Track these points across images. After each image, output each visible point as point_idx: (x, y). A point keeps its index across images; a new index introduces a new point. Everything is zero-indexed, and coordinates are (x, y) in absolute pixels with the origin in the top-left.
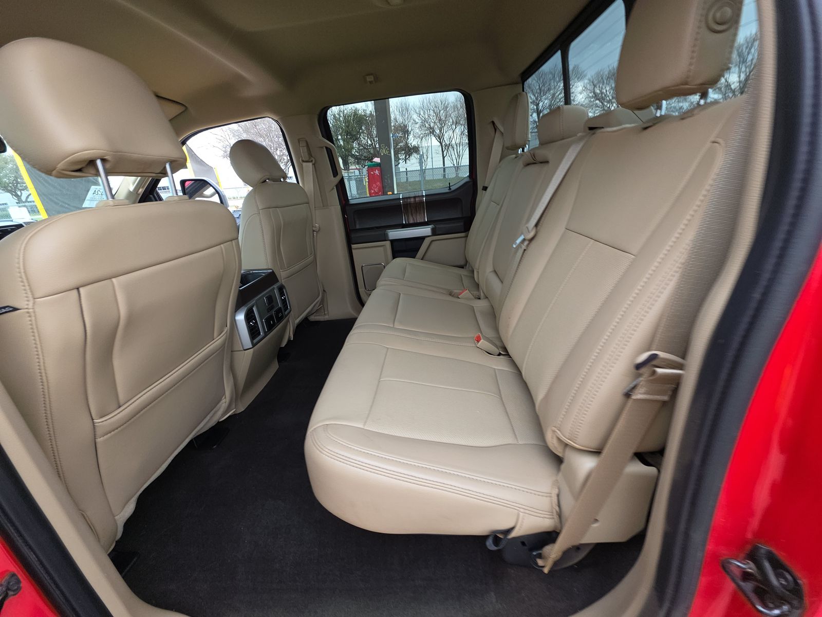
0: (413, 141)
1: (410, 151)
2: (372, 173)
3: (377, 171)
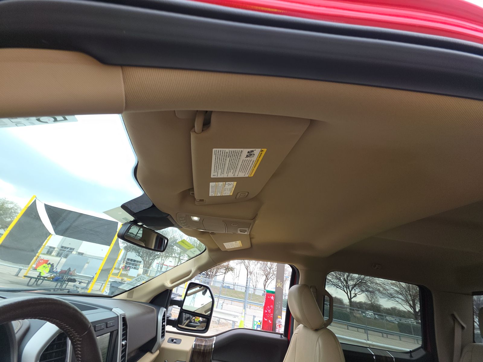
1: (228, 269)
2: (269, 297)
3: (272, 296)
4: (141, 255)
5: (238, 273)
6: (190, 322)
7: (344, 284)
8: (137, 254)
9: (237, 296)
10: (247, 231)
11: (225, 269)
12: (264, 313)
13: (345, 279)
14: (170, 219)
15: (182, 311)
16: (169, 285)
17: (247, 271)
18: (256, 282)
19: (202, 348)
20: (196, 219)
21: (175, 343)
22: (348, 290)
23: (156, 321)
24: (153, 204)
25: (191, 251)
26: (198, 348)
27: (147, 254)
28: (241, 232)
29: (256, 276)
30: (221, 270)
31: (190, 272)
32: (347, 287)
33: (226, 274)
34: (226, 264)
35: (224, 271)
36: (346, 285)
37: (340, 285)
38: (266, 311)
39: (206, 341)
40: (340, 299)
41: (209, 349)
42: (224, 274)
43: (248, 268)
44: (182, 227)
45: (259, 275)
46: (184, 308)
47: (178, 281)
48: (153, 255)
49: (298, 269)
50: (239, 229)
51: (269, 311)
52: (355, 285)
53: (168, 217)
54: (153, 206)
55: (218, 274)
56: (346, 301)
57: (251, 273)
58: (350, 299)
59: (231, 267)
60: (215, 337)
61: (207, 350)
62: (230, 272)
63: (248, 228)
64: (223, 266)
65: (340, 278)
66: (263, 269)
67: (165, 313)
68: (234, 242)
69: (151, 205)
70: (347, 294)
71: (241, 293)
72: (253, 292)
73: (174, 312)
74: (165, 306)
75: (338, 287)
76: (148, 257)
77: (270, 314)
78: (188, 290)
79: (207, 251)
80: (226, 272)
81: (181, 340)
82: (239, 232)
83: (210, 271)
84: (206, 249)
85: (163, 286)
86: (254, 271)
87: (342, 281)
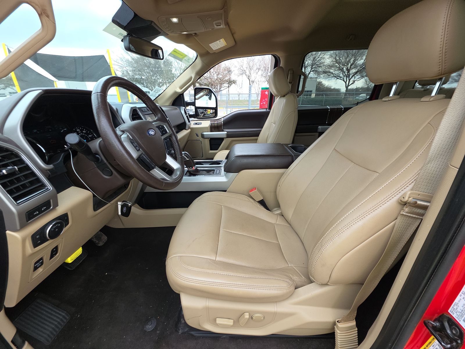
0: (233, 77)
1: (231, 82)
2: (263, 93)
3: (267, 92)
4: (146, 86)
5: (241, 85)
6: (205, 114)
7: (345, 74)
8: (142, 85)
9: (242, 104)
10: (222, 23)
11: (227, 83)
12: (260, 105)
13: (348, 68)
14: (155, 26)
15: (197, 108)
16: (179, 91)
17: (249, 80)
18: (259, 89)
19: (216, 125)
20: (175, 20)
21: (198, 124)
22: (348, 78)
23: (181, 114)
24: (135, 13)
25: (185, 60)
26: (213, 125)
27: (151, 83)
28: (217, 26)
29: (258, 84)
30: (224, 84)
31: (191, 78)
32: (348, 76)
33: (229, 88)
34: (228, 78)
35: (228, 85)
36: (347, 74)
37: (341, 75)
38: (262, 104)
39: (217, 121)
40: (338, 89)
41: (220, 124)
42: (228, 88)
43: (250, 78)
44: (168, 34)
45: (261, 82)
46: (196, 106)
47: (185, 86)
48: (156, 83)
49: (279, 57)
50: (214, 23)
51: (264, 103)
52: (356, 73)
53: (153, 24)
54: (136, 15)
55: (222, 89)
56: (343, 90)
57: (253, 82)
58: (347, 87)
59: (233, 79)
60: (222, 119)
61: (219, 125)
62: (233, 85)
63: (221, 20)
64: (225, 80)
65: (343, 68)
66: (265, 76)
67: (184, 109)
68: (218, 41)
69: (133, 15)
70: (346, 82)
71: (245, 101)
72: (256, 99)
73: (191, 110)
74: (183, 105)
75: (339, 78)
76: (153, 86)
77: (265, 105)
78: (195, 95)
79: (199, 58)
80: (230, 85)
81: (201, 123)
82: (216, 27)
83: (214, 87)
84: (197, 56)
85: (176, 93)
86: (256, 79)
87: (345, 71)
